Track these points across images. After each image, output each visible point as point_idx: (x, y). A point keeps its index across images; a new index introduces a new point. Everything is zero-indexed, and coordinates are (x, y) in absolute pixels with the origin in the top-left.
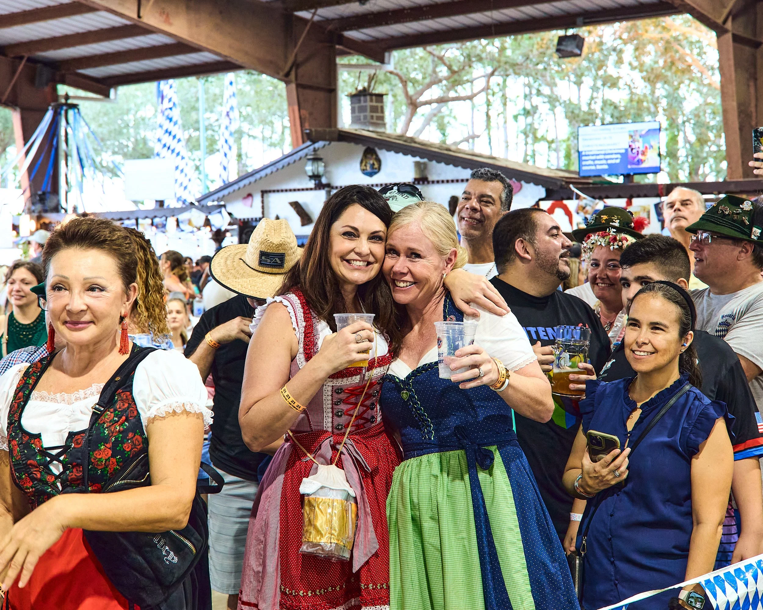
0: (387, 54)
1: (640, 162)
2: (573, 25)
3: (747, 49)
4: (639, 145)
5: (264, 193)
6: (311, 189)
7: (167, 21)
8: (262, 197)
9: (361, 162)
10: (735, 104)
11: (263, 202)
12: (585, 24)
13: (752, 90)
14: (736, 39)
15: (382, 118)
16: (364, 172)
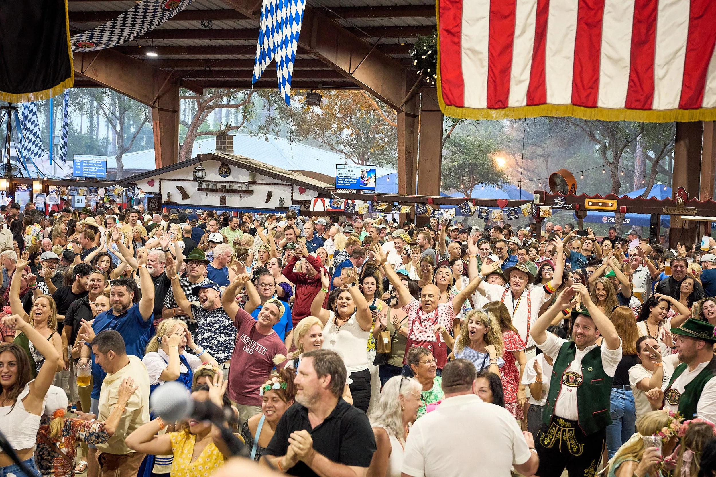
0: (204, 90)
1: (366, 184)
2: (316, 87)
3: (411, 119)
4: (366, 175)
5: (161, 180)
6: (190, 180)
7: (96, 75)
8: (160, 182)
9: (219, 170)
10: (404, 148)
11: (160, 185)
12: (323, 88)
13: (412, 140)
14: (407, 115)
15: (232, 148)
16: (221, 175)
